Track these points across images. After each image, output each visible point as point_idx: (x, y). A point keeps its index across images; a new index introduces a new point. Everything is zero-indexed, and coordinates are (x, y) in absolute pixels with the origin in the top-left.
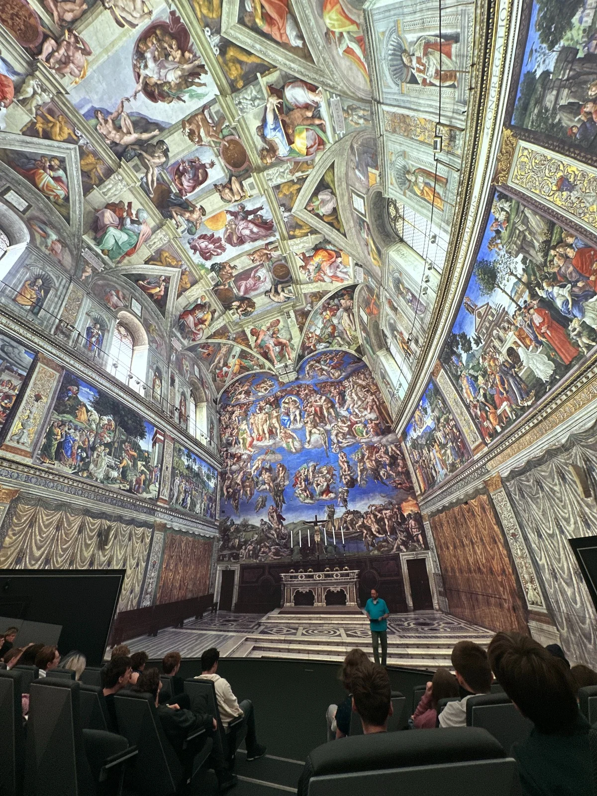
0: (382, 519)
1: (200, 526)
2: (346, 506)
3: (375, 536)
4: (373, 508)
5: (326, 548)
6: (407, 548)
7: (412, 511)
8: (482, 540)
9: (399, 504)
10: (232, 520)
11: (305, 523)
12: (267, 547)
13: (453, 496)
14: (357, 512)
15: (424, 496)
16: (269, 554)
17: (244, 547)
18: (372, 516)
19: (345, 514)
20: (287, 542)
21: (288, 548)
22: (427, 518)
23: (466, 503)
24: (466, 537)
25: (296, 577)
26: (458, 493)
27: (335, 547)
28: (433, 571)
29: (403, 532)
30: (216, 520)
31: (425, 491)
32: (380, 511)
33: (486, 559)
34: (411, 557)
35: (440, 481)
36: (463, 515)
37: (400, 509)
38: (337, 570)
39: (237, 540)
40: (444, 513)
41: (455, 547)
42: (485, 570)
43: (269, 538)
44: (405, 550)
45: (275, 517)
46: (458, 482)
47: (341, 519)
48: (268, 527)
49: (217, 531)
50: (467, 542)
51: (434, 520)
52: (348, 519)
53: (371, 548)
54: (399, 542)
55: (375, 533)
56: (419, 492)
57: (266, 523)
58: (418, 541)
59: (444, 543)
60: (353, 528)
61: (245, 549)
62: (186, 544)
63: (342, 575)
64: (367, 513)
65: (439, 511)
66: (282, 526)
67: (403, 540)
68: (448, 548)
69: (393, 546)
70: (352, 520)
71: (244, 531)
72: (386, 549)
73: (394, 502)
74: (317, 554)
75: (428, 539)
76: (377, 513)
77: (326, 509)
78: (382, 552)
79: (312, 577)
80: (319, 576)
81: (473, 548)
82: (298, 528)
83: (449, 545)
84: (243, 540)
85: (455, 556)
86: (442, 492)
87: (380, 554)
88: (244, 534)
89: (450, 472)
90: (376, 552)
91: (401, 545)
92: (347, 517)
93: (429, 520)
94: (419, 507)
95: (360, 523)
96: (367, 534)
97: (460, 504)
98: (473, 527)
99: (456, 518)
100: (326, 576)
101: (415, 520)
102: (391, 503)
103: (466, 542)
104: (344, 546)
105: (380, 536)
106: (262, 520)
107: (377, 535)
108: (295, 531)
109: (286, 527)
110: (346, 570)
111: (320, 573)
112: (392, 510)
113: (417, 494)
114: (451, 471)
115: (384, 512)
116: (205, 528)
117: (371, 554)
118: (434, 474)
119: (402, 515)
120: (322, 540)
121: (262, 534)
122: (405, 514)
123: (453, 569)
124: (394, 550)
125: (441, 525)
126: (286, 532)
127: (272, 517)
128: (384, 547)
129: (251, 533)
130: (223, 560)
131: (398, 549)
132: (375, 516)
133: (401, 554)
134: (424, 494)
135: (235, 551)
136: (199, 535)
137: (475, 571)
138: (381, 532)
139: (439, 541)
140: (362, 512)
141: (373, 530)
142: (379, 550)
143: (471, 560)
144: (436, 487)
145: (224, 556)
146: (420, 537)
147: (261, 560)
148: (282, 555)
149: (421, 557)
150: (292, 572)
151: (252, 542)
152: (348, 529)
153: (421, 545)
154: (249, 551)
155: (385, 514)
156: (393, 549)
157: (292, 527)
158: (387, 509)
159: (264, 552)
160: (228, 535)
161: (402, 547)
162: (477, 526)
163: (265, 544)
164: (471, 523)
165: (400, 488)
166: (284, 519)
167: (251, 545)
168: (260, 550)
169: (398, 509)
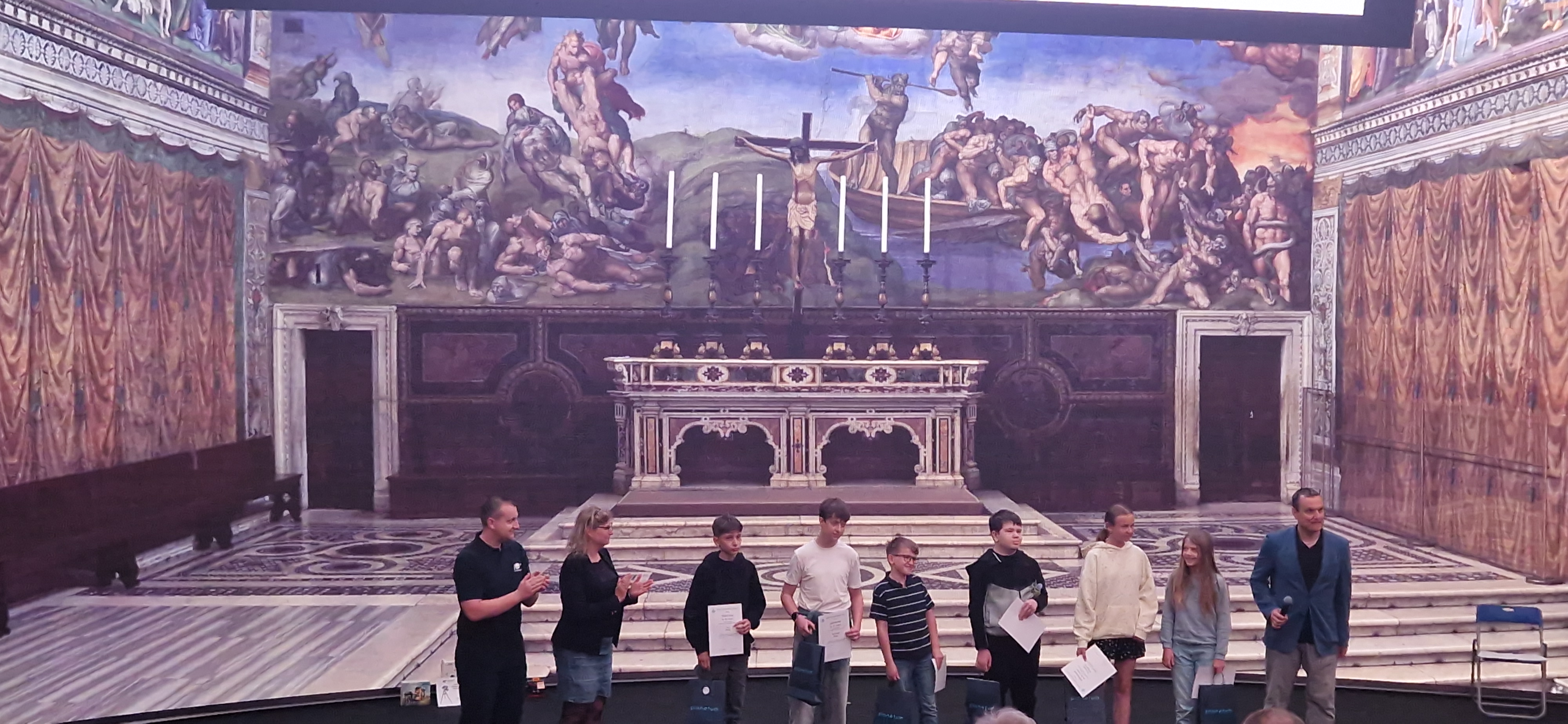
0: (1131, 173)
1: (159, 93)
2: (967, 93)
3: (1078, 237)
4: (1101, 122)
5: (839, 264)
6: (1214, 293)
7: (1276, 159)
8: (1534, 297)
9: (1226, 124)
10: (345, 81)
11: (743, 141)
12: (537, 233)
13: (1476, 131)
14: (1019, 127)
15: (1351, 111)
16: (552, 268)
17: (413, 226)
18: (1085, 155)
19: (956, 126)
20: (642, 219)
21: (647, 248)
22: (1334, 197)
23: (1524, 166)
24: (1474, 281)
25: (685, 373)
26: (1504, 124)
27: (884, 263)
28: (1306, 383)
29: (1212, 234)
30: (248, 66)
31: (1364, 90)
32: (1128, 140)
33: (1526, 356)
34: (1224, 329)
35: (1446, 67)
36: (1494, 207)
37: (1222, 144)
38: (882, 355)
39: (375, 190)
40: (1414, 189)
41: (1418, 310)
42: (1510, 392)
43: (550, 193)
44: (1204, 301)
45: (590, 95)
46: (1522, 84)
47: (933, 146)
48: (548, 137)
49: (260, 129)
50: (1474, 300)
51: (1361, 205)
52: (968, 151)
53: (1052, 280)
54: (1184, 268)
55: (1082, 223)
56: (1335, 92)
57: (535, 117)
58: (1270, 274)
59: (1378, 293)
60: (981, 194)
61: (424, 234)
62: (77, 182)
63: (904, 375)
64: (1062, 139)
65: (1394, 178)
66: (625, 139)
67: (1203, 266)
68: (1389, 310)
69: (1155, 283)
70: (983, 160)
71: (417, 144)
72: (1122, 289)
73: (1207, 111)
74: (793, 283)
75: (1315, 274)
76: (1112, 145)
77: (866, 91)
78: (1100, 301)
79: (764, 374)
80: (797, 375)
81: (1491, 320)
82: (708, 162)
83: (1397, 300)
84: (407, 189)
85: (1408, 341)
86: (1436, 112)
87: (1088, 305)
88: (414, 158)
89: (1506, 38)
90: (1073, 299)
91: (1193, 280)
92: (964, 141)
93: (1342, 205)
94: (1314, 151)
95: (1021, 175)
96: (1045, 223)
97: (1498, 164)
98: (1515, 251)
99: (1456, 213)
100: (829, 374)
101: (1280, 196)
102: (1191, 115)
103: (1467, 294)
104: (927, 263)
105: (1105, 238)
106: (518, 99)
107: (1093, 232)
108: (689, 173)
109: (643, 152)
110: (926, 355)
111: (804, 364)
112: (1189, 142)
113: (1321, 99)
114: (1513, 37)
115: (1146, 145)
116: (186, 101)
117: (1050, 302)
118: (1432, 31)
119: (1226, 171)
120: (824, 226)
121: (514, 171)
122: (1242, 172)
123: (1387, 382)
124: (1158, 296)
125: (1388, 229)
126: (641, 171)
127: (573, 89)
128: (1109, 279)
129: (456, 159)
130: (301, 282)
131: (1177, 293)
132: (1101, 156)
133: (1180, 314)
134: (1354, 101)
135: (368, 242)
136: (153, 141)
137: (1472, 392)
138: (1112, 223)
139: (1361, 281)
140: (1042, 132)
141: (1078, 211)
142: (1085, 288)
143: (1467, 357)
144: (1420, 83)
145: (306, 263)
146: (1283, 262)
147: (506, 294)
148: (615, 279)
149: (1263, 330)
150: (667, 354)
151: (457, 205)
152: (956, 191)
153: (1277, 292)
154: (443, 244)
155: (1150, 154)
156: (1150, 292)
157: (676, 151)
158: (1161, 137)
159: (520, 258)
160: (321, 157)
161: (1194, 291)
162: (1532, 249)
163: (528, 223)
164: (1512, 235)
165: (1251, 62)
166: (637, 112)
167: (451, 215)
168: (502, 245)
169: (1214, 141)
